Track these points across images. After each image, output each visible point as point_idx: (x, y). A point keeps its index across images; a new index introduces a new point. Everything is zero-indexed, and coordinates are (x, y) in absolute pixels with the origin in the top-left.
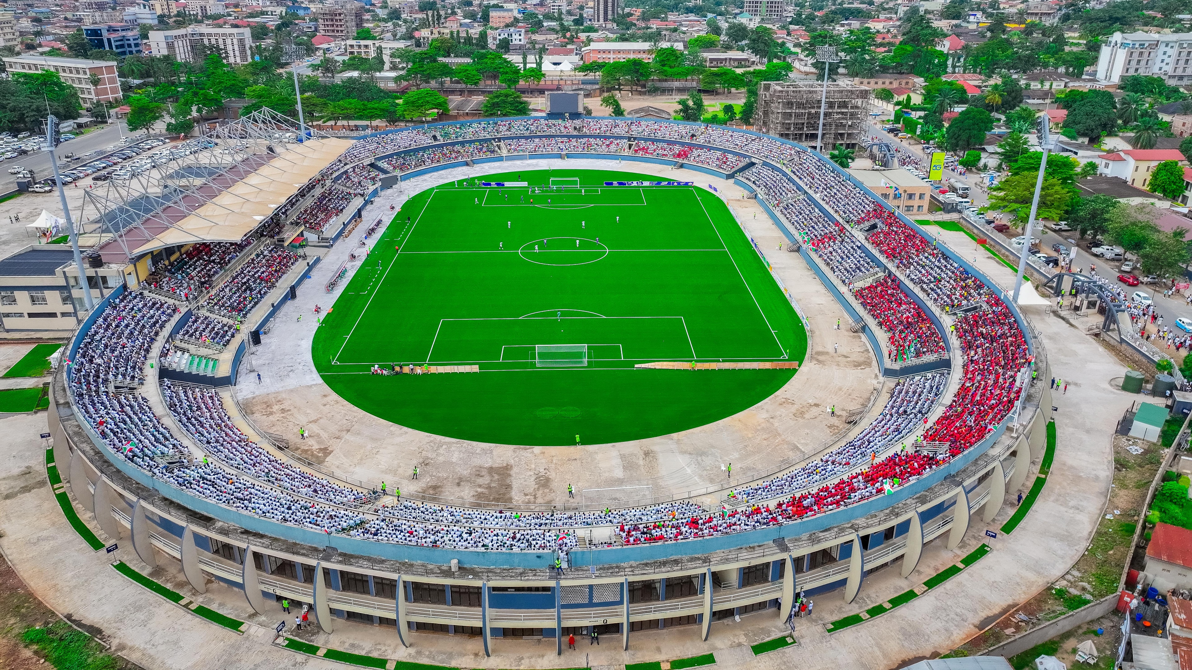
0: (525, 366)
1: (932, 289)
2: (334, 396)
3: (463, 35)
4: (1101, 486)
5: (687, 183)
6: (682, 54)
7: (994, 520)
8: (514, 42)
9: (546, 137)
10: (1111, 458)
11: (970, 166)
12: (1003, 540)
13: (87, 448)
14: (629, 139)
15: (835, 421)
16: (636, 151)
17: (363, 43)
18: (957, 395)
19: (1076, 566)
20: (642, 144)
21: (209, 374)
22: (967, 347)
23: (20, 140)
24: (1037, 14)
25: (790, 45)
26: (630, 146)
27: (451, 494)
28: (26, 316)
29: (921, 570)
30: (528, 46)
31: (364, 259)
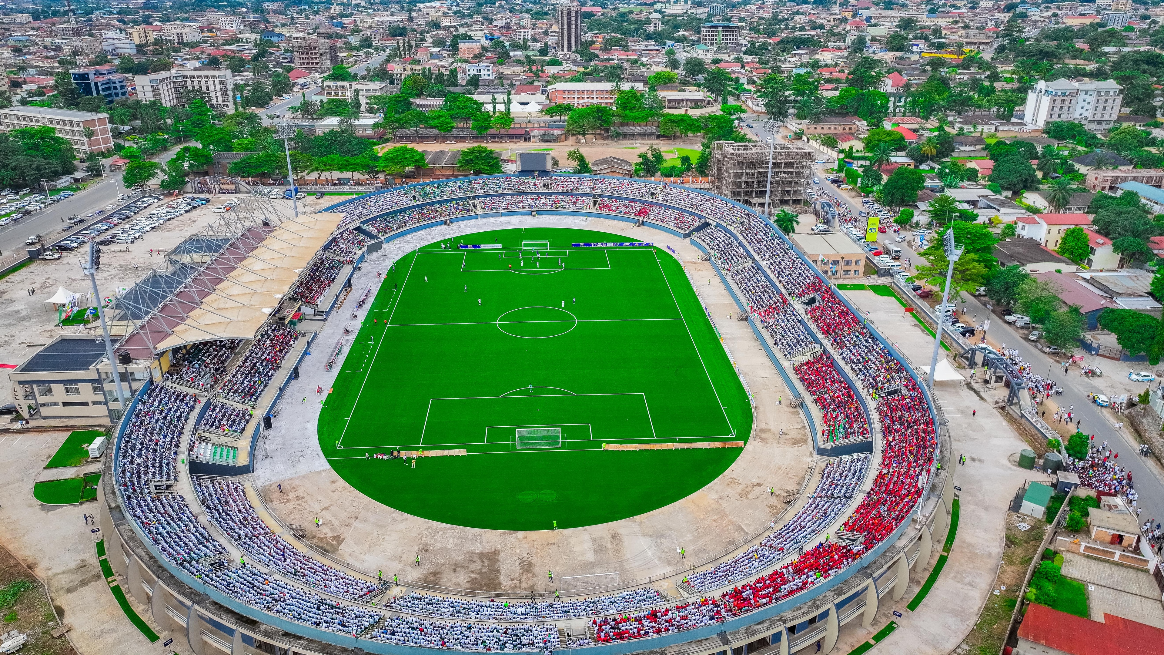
0: (506, 447)
1: (860, 370)
2: (341, 482)
3: (435, 71)
4: (991, 563)
5: (647, 244)
6: (642, 96)
7: (902, 598)
8: (483, 77)
9: (518, 194)
10: (1003, 535)
11: (904, 223)
12: (908, 617)
13: (143, 554)
14: (594, 196)
15: (774, 501)
16: (600, 208)
17: (340, 83)
18: (876, 482)
19: (965, 640)
20: (606, 201)
21: (231, 464)
22: (887, 431)
23: (22, 197)
24: (975, 43)
25: (743, 80)
26: (595, 203)
27: (448, 579)
28: (61, 405)
29: (840, 647)
30: (496, 82)
31: (357, 332)
